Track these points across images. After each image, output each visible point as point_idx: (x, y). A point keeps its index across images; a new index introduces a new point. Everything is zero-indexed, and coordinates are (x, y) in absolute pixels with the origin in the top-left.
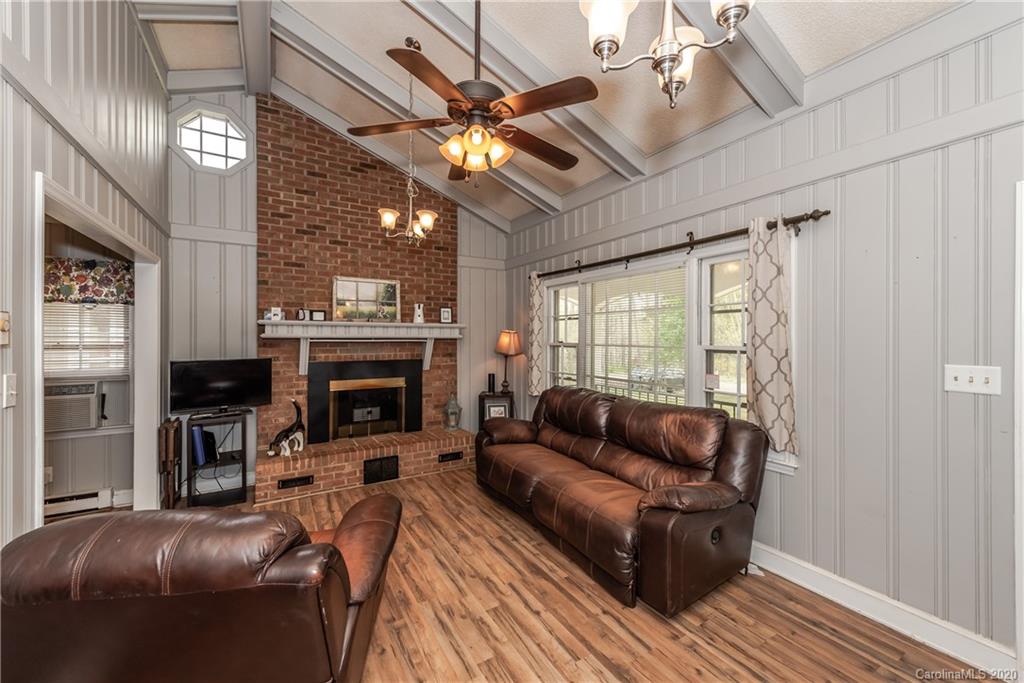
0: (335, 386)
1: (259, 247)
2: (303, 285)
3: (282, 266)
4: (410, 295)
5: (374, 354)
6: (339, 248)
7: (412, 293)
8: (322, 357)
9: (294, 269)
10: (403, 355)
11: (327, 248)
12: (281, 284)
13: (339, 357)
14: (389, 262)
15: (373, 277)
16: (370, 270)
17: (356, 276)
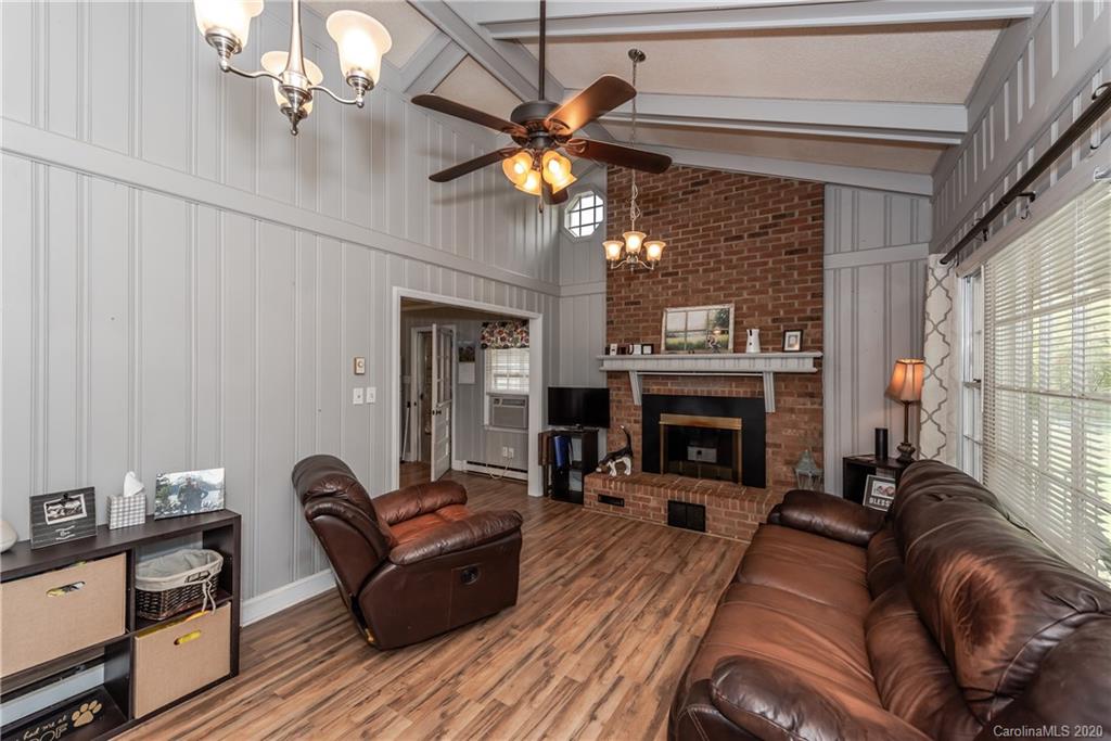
0: (666, 420)
1: (607, 293)
2: (639, 321)
3: (623, 307)
4: (750, 319)
5: (705, 389)
6: (670, 279)
7: (753, 315)
8: (655, 389)
9: (632, 307)
10: (740, 391)
11: (660, 282)
12: (622, 322)
13: (670, 390)
14: (722, 284)
15: (704, 304)
16: (701, 297)
17: (687, 305)
